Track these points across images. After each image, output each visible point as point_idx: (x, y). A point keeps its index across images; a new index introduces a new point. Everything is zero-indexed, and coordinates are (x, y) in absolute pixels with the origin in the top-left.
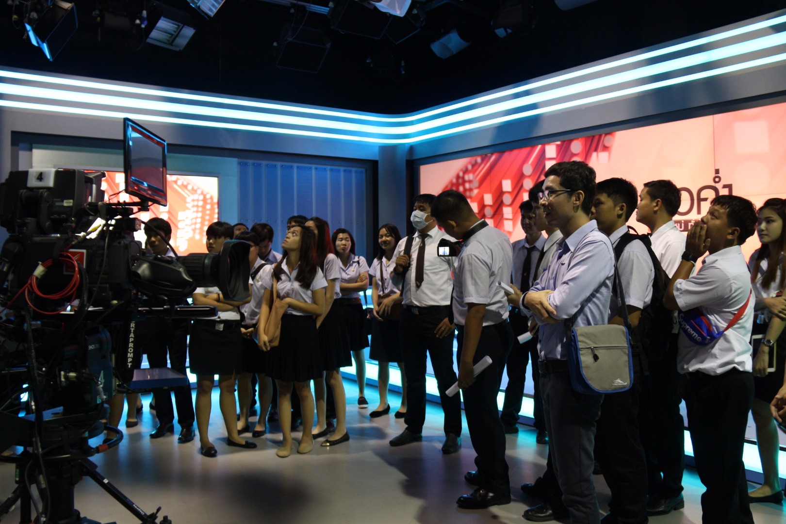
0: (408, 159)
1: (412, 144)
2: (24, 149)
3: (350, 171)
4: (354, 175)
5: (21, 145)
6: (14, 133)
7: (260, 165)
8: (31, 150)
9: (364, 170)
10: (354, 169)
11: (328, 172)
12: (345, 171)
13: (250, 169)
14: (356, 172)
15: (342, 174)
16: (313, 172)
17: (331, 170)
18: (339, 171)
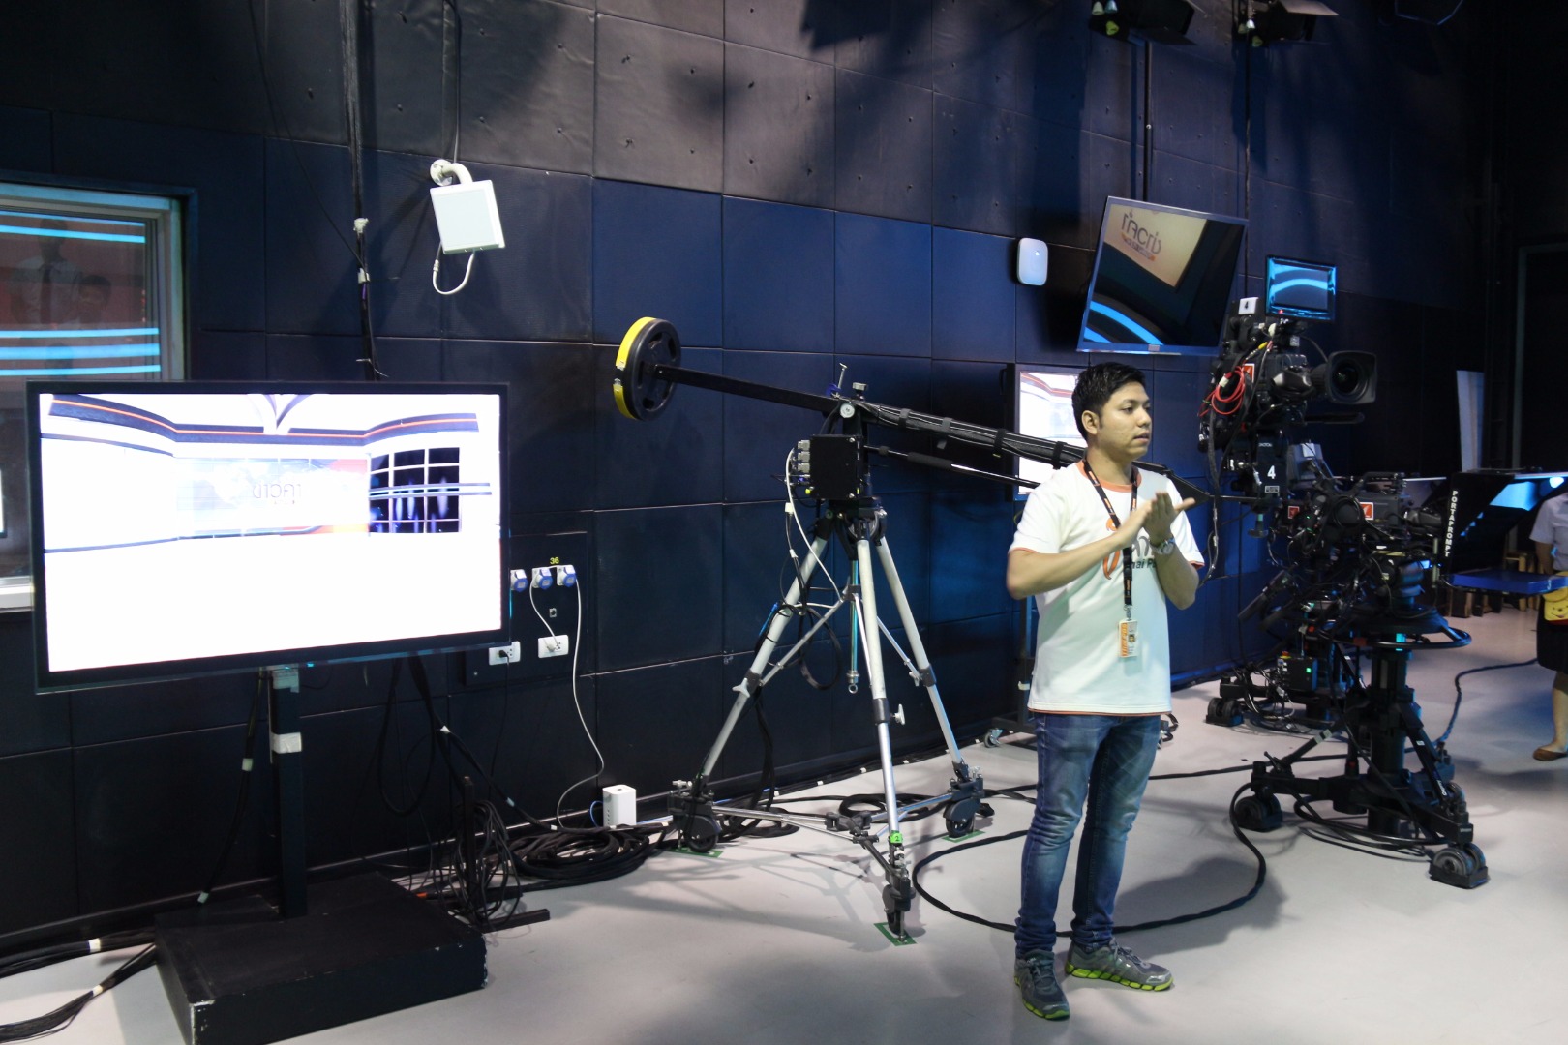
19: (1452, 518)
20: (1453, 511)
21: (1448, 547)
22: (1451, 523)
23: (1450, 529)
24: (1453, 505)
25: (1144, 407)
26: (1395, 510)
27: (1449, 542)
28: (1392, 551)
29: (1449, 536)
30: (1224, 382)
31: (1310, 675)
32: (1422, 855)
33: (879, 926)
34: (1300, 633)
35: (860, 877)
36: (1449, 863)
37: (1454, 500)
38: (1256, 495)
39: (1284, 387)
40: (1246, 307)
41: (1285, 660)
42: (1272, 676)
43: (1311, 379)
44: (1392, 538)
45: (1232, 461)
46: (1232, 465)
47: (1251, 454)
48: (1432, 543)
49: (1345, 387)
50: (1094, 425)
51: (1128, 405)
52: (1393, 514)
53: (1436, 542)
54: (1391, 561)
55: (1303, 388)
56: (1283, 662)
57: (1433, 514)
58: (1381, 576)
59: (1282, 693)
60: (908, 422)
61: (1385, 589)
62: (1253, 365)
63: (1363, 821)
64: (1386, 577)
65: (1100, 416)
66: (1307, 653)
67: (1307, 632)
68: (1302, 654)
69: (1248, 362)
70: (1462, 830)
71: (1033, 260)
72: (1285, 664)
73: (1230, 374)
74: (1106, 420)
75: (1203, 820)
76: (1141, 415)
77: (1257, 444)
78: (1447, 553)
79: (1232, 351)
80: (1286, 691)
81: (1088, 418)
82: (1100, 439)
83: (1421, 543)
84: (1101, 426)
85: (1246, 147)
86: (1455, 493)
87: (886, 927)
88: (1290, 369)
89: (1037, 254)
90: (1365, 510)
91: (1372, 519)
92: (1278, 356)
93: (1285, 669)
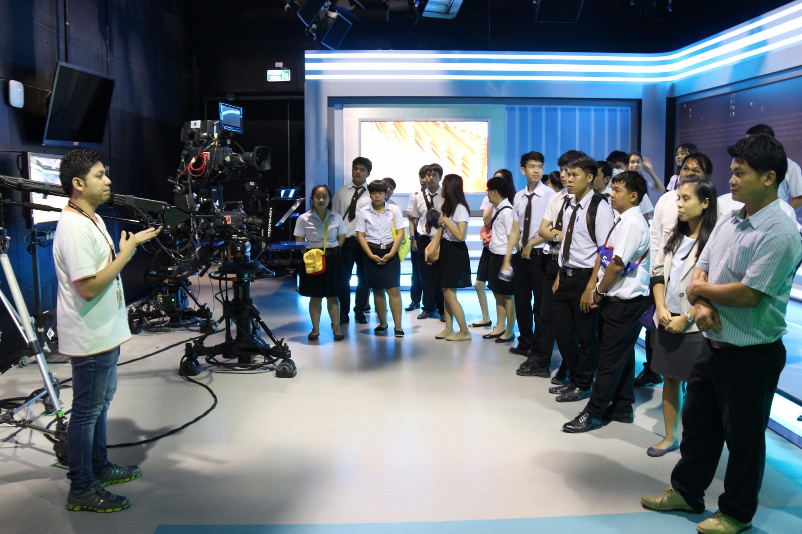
0: (669, 96)
1: (674, 82)
2: (338, 109)
3: (615, 110)
4: (618, 114)
5: (336, 106)
6: (330, 98)
7: (525, 109)
8: (343, 109)
9: (629, 108)
10: (618, 108)
11: (592, 112)
12: (609, 110)
13: (517, 114)
14: (621, 111)
15: (606, 113)
16: (577, 113)
17: (595, 110)
18: (603, 110)
19: (270, 220)
20: (270, 217)
21: (269, 233)
22: (270, 222)
23: (270, 225)
24: (270, 214)
25: (107, 175)
26: (240, 218)
27: (269, 230)
28: (241, 237)
29: (270, 228)
30: (193, 160)
31: (174, 302)
32: (265, 369)
33: (54, 465)
34: (165, 283)
35: (16, 447)
36: (284, 368)
37: (271, 212)
38: (212, 214)
39: (231, 162)
40: (195, 125)
41: (161, 297)
42: (157, 306)
43: (243, 159)
44: (239, 231)
45: (201, 198)
46: (201, 201)
47: (208, 195)
48: (261, 232)
49: (259, 163)
50: (81, 186)
51: (100, 174)
52: (240, 220)
53: (263, 231)
54: (241, 242)
55: (241, 163)
56: (160, 297)
57: (258, 219)
58: (237, 249)
59: (163, 313)
60: (24, 185)
61: (239, 254)
62: (209, 153)
63: (236, 361)
64: (239, 249)
65: (84, 180)
66: (170, 292)
67: (169, 282)
68: (168, 293)
69: (205, 151)
70: (287, 354)
71: (17, 93)
72: (161, 299)
73: (196, 157)
74: (88, 182)
75: (164, 376)
76: (107, 180)
77: (211, 190)
78: (269, 235)
79: (191, 146)
80: (165, 312)
81: (76, 182)
82: (84, 193)
83: (254, 232)
84: (86, 186)
85: (106, 40)
86: (271, 209)
87: (59, 465)
88: (232, 155)
89: (19, 90)
90: (227, 219)
91: (230, 223)
92: (222, 149)
93: (162, 301)
